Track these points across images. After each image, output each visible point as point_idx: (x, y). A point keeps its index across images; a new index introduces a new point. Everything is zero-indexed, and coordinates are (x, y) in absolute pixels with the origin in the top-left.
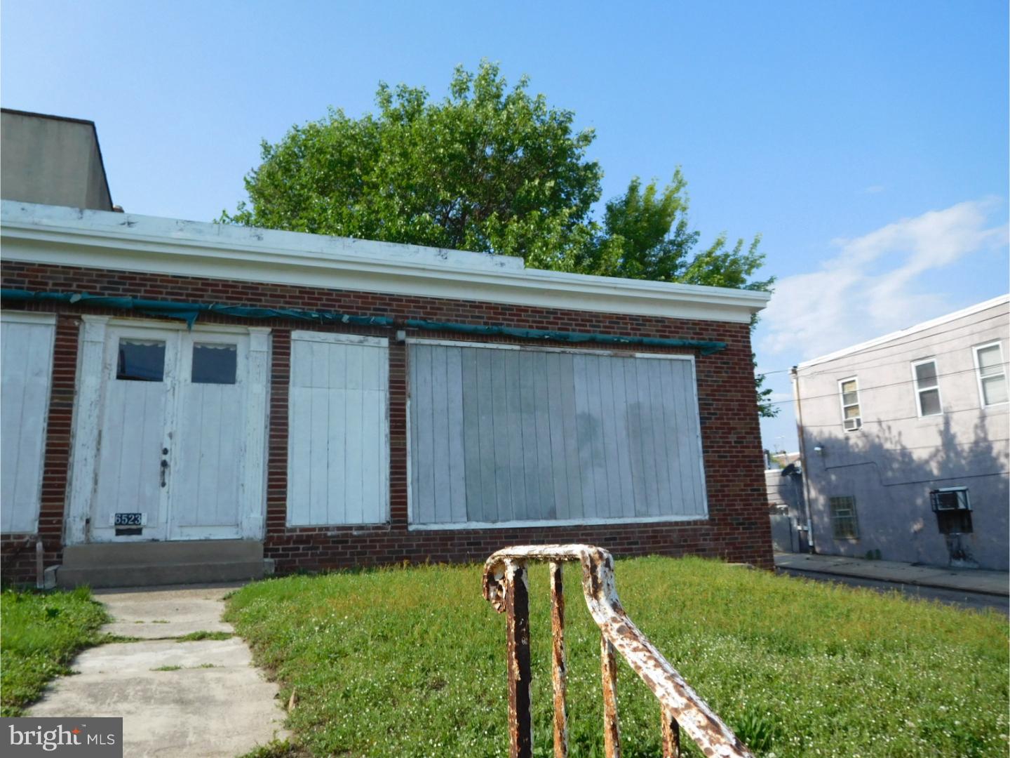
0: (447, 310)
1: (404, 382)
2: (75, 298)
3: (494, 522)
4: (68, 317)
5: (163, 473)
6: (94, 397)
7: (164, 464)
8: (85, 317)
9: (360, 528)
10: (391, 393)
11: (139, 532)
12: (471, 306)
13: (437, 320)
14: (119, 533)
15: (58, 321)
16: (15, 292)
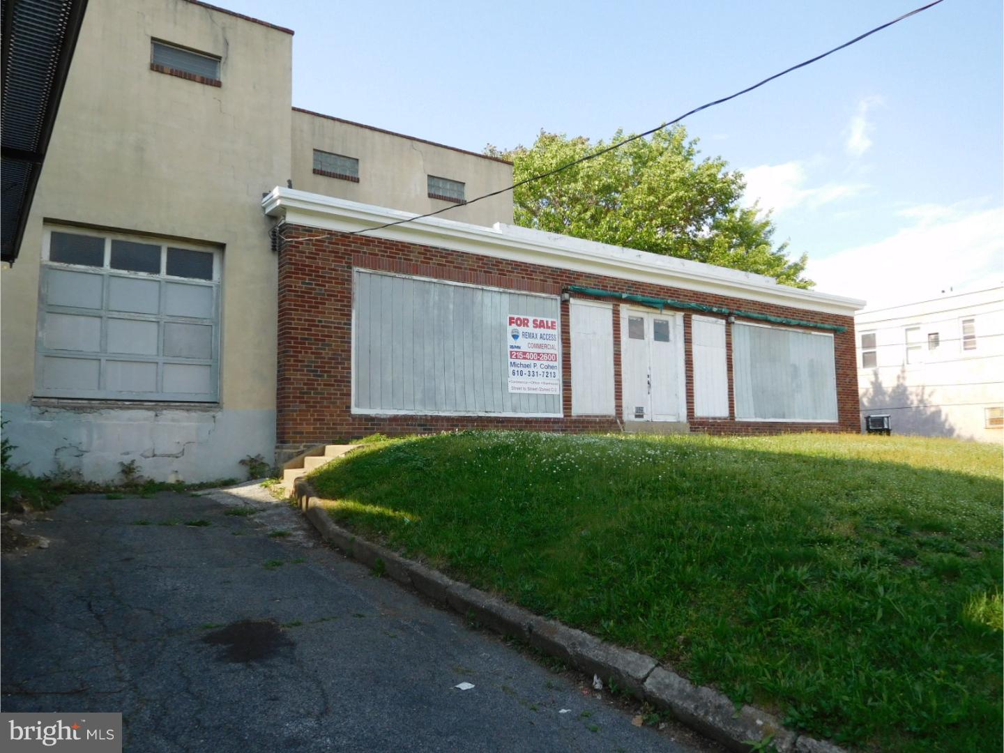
0: (743, 305)
1: (730, 343)
2: (624, 296)
4: (616, 305)
5: (649, 387)
7: (649, 383)
8: (621, 305)
9: (720, 418)
10: (727, 349)
11: (642, 416)
14: (637, 416)
15: (613, 307)
16: (604, 292)
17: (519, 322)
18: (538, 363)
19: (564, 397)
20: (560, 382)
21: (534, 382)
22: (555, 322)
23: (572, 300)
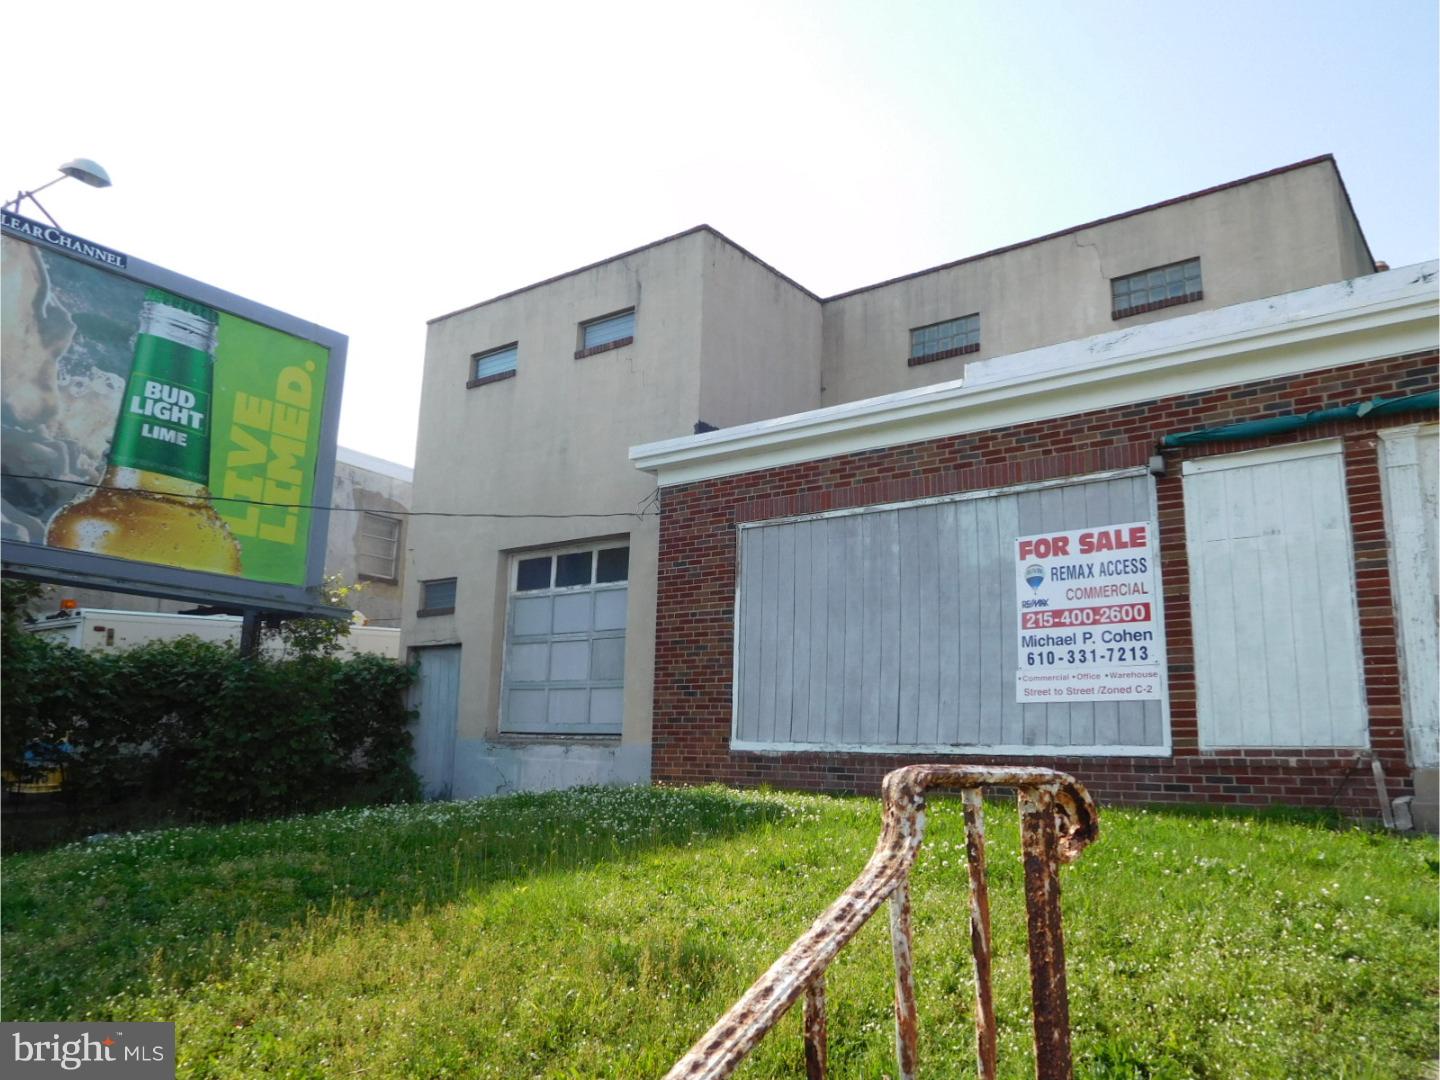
2: (1365, 407)
4: (1358, 439)
8: (1382, 433)
15: (1346, 447)
16: (1279, 421)
17: (1042, 549)
18: (1097, 630)
19: (1172, 705)
20: (1162, 670)
21: (1085, 676)
22: (1142, 530)
23: (1187, 467)
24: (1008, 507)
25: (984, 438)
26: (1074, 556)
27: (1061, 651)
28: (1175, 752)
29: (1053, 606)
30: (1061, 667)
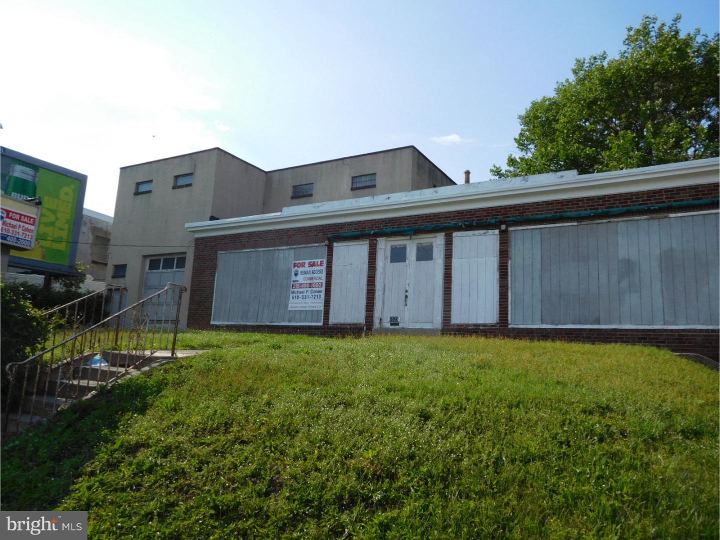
0: (532, 208)
1: (507, 251)
2: (372, 232)
3: (557, 325)
4: (372, 240)
5: (406, 300)
6: (382, 271)
7: (406, 297)
8: (378, 239)
9: (484, 325)
10: (500, 258)
11: (398, 324)
12: (546, 204)
13: (526, 215)
14: (392, 324)
15: (370, 242)
16: (356, 233)
17: (299, 265)
18: (310, 290)
19: (324, 311)
20: (323, 302)
21: (306, 303)
22: (323, 261)
23: (335, 244)
24: (292, 252)
25: (288, 230)
26: (307, 268)
27: (300, 295)
28: (323, 324)
29: (300, 282)
30: (300, 300)
